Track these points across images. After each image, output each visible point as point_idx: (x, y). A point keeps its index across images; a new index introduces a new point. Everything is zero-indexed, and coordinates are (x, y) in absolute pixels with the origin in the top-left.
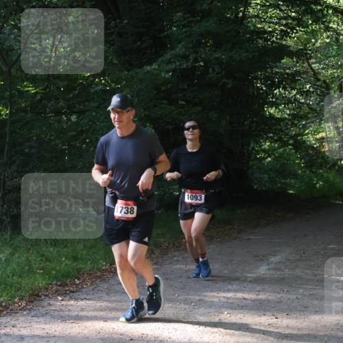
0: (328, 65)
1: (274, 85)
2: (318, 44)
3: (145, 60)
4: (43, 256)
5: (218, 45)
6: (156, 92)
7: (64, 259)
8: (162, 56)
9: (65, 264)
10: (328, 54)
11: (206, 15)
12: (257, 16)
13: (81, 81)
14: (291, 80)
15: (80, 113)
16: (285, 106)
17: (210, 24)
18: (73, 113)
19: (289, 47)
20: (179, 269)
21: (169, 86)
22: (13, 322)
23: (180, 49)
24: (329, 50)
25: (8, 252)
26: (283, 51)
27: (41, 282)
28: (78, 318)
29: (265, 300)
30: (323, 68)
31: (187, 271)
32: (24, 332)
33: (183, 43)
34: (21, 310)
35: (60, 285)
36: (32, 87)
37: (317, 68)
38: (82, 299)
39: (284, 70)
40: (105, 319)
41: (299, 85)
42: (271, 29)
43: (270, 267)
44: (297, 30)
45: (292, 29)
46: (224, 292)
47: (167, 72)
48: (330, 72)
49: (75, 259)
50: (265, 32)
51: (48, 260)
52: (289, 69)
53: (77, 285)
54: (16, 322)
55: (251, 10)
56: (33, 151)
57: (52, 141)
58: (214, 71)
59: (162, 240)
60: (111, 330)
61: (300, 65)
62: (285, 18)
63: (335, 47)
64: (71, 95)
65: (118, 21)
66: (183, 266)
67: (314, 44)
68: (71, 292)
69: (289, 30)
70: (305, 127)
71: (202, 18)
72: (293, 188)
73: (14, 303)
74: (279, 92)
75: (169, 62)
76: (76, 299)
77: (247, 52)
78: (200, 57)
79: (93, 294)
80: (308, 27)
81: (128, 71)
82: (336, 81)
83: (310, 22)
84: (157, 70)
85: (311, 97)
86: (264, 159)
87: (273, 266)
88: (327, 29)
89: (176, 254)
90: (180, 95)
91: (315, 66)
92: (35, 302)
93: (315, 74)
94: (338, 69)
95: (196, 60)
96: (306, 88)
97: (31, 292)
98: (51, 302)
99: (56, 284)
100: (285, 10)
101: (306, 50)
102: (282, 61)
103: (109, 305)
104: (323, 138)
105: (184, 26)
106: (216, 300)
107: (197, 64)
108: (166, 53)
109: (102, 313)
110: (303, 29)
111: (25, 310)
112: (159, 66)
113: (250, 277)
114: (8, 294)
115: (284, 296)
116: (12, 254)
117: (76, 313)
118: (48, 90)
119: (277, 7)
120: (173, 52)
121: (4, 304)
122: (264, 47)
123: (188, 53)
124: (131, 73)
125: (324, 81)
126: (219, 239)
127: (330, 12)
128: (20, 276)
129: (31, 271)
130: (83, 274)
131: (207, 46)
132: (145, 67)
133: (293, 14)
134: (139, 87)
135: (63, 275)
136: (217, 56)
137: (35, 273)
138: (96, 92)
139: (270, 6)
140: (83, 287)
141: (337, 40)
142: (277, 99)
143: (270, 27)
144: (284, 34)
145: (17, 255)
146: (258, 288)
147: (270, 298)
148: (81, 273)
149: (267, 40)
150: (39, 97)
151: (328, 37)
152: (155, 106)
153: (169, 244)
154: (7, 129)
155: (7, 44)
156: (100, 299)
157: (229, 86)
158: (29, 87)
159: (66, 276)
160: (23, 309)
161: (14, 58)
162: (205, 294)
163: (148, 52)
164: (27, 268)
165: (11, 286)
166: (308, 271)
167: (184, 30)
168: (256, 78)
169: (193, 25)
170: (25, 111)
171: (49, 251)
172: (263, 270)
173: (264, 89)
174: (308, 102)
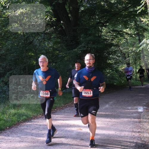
0: (125, 48)
1: (109, 54)
2: (122, 43)
3: (73, 48)
5: (94, 43)
6: (76, 57)
8: (78, 46)
10: (124, 45)
11: (90, 35)
12: (104, 35)
13: (56, 54)
14: (115, 53)
15: (56, 63)
16: (113, 60)
17: (91, 38)
19: (114, 43)
21: (80, 55)
22: (38, 121)
23: (83, 45)
26: (112, 45)
30: (123, 49)
32: (41, 124)
33: (84, 43)
40: (63, 120)
41: (117, 54)
44: (116, 39)
45: (114, 39)
47: (80, 51)
48: (125, 50)
50: (107, 39)
52: (114, 50)
53: (55, 110)
55: (103, 34)
61: (117, 49)
62: (112, 36)
63: (126, 44)
64: (53, 58)
70: (118, 66)
72: (115, 83)
73: (38, 116)
74: (111, 56)
75: (80, 48)
76: (55, 115)
77: (102, 45)
79: (60, 113)
80: (119, 38)
81: (69, 51)
82: (127, 53)
83: (119, 36)
85: (120, 57)
86: (107, 75)
87: (110, 105)
88: (124, 38)
91: (121, 49)
93: (121, 51)
95: (88, 48)
96: (119, 55)
100: (112, 33)
101: (118, 44)
102: (112, 47)
103: (64, 116)
104: (124, 69)
105: (84, 38)
109: (62, 118)
112: (77, 49)
113: (104, 108)
115: (113, 113)
119: (110, 32)
120: (81, 45)
121: (35, 116)
122: (106, 44)
123: (85, 46)
124: (70, 51)
125: (124, 53)
127: (125, 34)
131: (91, 44)
132: (73, 50)
133: (115, 34)
136: (94, 46)
138: (60, 57)
139: (108, 32)
140: (57, 111)
141: (127, 41)
142: (110, 58)
144: (112, 40)
146: (106, 111)
147: (109, 114)
148: (56, 107)
149: (107, 42)
151: (124, 41)
155: (35, 44)
156: (62, 114)
160: (41, 117)
161: (37, 48)
163: (74, 45)
165: (37, 111)
166: (120, 106)
167: (84, 39)
169: (87, 38)
172: (107, 106)
173: (107, 55)
174: (119, 59)
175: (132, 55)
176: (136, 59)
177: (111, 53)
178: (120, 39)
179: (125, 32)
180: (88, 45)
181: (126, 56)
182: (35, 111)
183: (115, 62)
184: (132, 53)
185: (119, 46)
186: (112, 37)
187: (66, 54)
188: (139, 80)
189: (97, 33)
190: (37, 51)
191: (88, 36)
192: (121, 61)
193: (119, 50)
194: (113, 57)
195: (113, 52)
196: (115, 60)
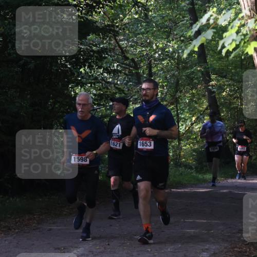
0: (136, 43)
1: (78, 64)
2: (126, 21)
10: (136, 30)
14: (98, 57)
16: (91, 86)
24: (138, 27)
26: (88, 27)
30: (132, 46)
37: (125, 45)
39: (91, 47)
41: (106, 63)
44: (103, 4)
45: (98, 3)
48: (138, 50)
52: (96, 46)
61: (107, 42)
63: (144, 24)
67: (122, 20)
69: (94, 4)
74: (84, 70)
80: (114, 1)
82: (145, 60)
85: (119, 76)
91: (124, 43)
93: (123, 52)
94: (147, 47)
96: (114, 66)
101: (113, 26)
102: (88, 37)
110: (109, 4)
125: (133, 60)
126: (17, 231)
131: (6, 19)
141: (146, 15)
142: (82, 77)
144: (90, 9)
151: (137, 13)
173: (69, 66)
174: (116, 81)
175: (162, 69)
176: (177, 83)
177: (85, 61)
178: (121, 6)
181: (141, 71)
183: (100, 95)
184: (165, 62)
185: (116, 34)
188: (187, 166)
193: (114, 49)
194: (92, 75)
195: (92, 56)
196: (97, 85)
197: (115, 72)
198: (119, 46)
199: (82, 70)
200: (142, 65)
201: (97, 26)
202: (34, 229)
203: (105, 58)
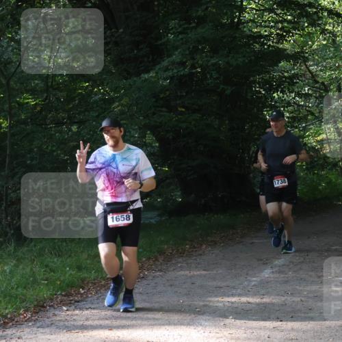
0: (325, 67)
1: (272, 89)
2: (315, 47)
3: (143, 68)
4: (47, 266)
5: (215, 51)
6: (154, 100)
7: (68, 269)
8: (159, 63)
9: (70, 274)
10: (325, 56)
11: (201, 21)
12: (253, 21)
13: (80, 91)
14: (290, 82)
15: (80, 123)
17: (205, 31)
18: (73, 123)
19: (286, 50)
20: (183, 275)
21: (168, 93)
22: (18, 334)
23: (176, 57)
24: (326, 52)
25: (12, 264)
26: (280, 55)
27: (45, 293)
28: (84, 328)
29: (269, 304)
30: (321, 70)
31: (191, 277)
33: (179, 50)
34: (26, 321)
35: (65, 296)
36: (32, 99)
37: (315, 70)
38: (87, 309)
39: (283, 74)
40: (110, 328)
41: (297, 88)
42: (267, 33)
43: (274, 270)
44: (293, 33)
45: (288, 32)
46: (228, 296)
47: (165, 79)
48: (328, 74)
49: (79, 268)
50: (261, 36)
51: (52, 270)
52: (287, 72)
53: (82, 294)
54: (22, 334)
55: (247, 15)
56: (34, 162)
57: (54, 151)
58: (211, 76)
59: (166, 247)
60: (116, 338)
61: (297, 68)
62: (281, 22)
63: (332, 49)
64: (71, 106)
65: (113, 30)
66: (187, 272)
67: (311, 47)
68: (76, 302)
69: (284, 34)
70: (305, 129)
71: (198, 24)
73: (20, 315)
74: (278, 95)
75: (167, 69)
77: (244, 56)
78: (197, 63)
79: (98, 303)
80: (303, 30)
81: (126, 79)
82: (334, 82)
83: (306, 25)
84: (155, 77)
85: (310, 99)
87: (277, 269)
89: (180, 260)
90: (178, 102)
91: (313, 68)
92: (40, 313)
93: (314, 76)
94: (336, 70)
95: (193, 67)
96: (305, 90)
97: (36, 303)
98: (56, 313)
99: (61, 294)
100: (281, 13)
101: (302, 52)
102: (280, 65)
103: (114, 313)
105: (181, 33)
106: (221, 305)
107: (194, 71)
108: (163, 61)
109: (107, 322)
110: (299, 32)
111: (30, 321)
112: (157, 73)
113: (254, 281)
114: (12, 306)
115: (289, 298)
116: (16, 266)
117: (82, 323)
118: (47, 101)
119: (271, 10)
120: (170, 59)
121: (9, 316)
122: (260, 52)
123: (184, 60)
124: (129, 80)
125: (323, 83)
126: (222, 244)
127: (326, 14)
128: (25, 288)
129: (35, 282)
130: (88, 283)
131: (204, 52)
132: (143, 75)
133: (289, 17)
134: (137, 95)
135: (68, 286)
136: (214, 61)
137: (39, 284)
138: (96, 102)
139: (265, 10)
140: (87, 297)
141: (334, 41)
142: (276, 102)
143: (266, 31)
144: (281, 38)
145: (21, 267)
146: (263, 292)
147: (274, 301)
148: (86, 282)
149: (263, 44)
150: (38, 109)
151: (325, 39)
152: (154, 114)
153: (173, 250)
154: (7, 142)
155: (6, 57)
157: (228, 92)
158: (29, 99)
159: (71, 285)
160: (28, 320)
161: (13, 70)
162: (210, 299)
163: (146, 59)
164: (31, 279)
165: (16, 298)
166: (312, 273)
167: (180, 37)
168: (254, 82)
169: (189, 31)
170: (25, 122)
171: (53, 262)
172: (267, 273)
173: (263, 92)
174: (307, 104)
177: (279, 86)
178: (309, 33)
179: (327, 9)
180: (193, 59)
181: (331, 94)
182: (8, 298)
185: (306, 60)
186: (280, 25)
187: (116, 90)
189: (226, 14)
190: (12, 83)
191: (194, 25)
192: (312, 114)
193: (304, 75)
194: (285, 99)
195: (285, 82)
196: (290, 108)
197: (307, 96)
198: (310, 71)
199: (275, 95)
200: (332, 87)
201: (288, 54)
202: (238, 243)
203: (297, 83)
